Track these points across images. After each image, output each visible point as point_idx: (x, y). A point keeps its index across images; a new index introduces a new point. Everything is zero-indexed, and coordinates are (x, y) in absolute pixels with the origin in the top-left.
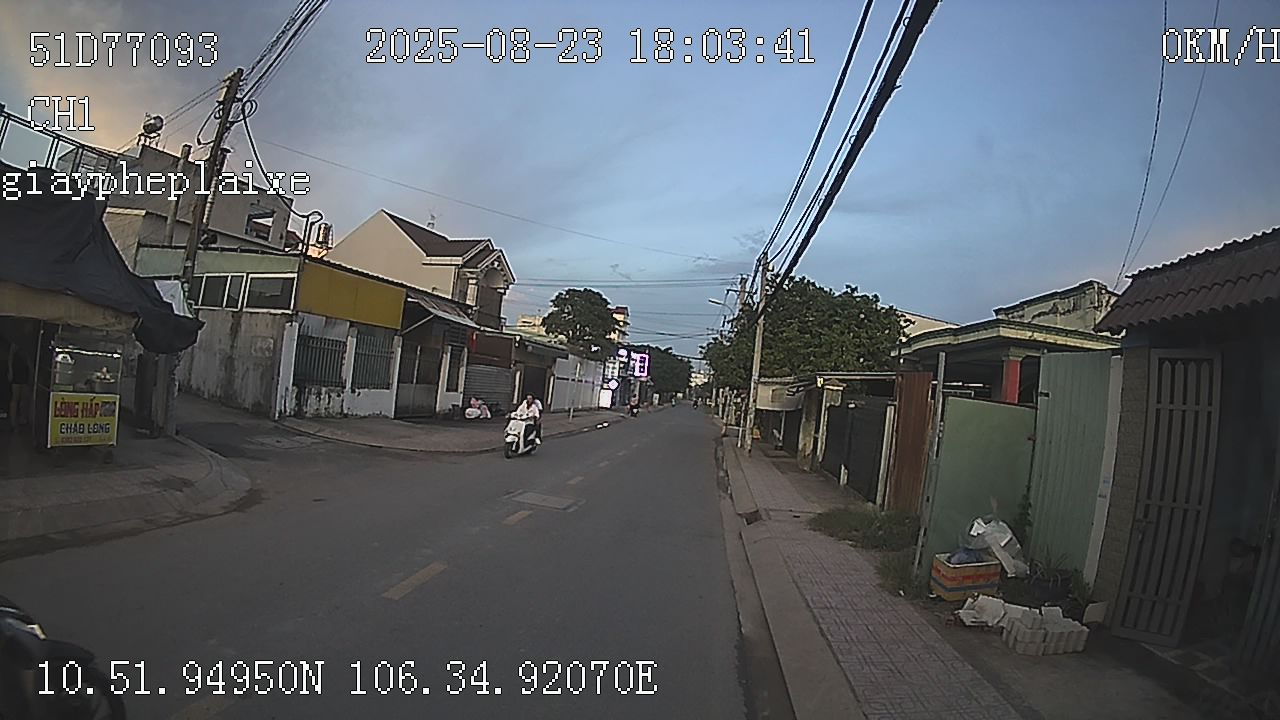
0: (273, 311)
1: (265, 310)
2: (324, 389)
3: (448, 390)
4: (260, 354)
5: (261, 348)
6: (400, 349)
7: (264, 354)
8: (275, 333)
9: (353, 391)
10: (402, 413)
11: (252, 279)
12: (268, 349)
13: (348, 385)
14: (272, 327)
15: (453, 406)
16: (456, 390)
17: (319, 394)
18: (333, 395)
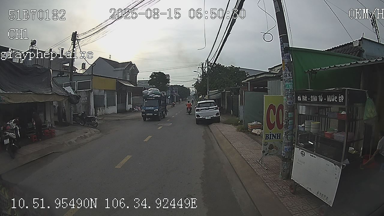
0: (86, 90)
1: (83, 90)
2: (101, 108)
3: (128, 104)
4: (84, 102)
5: (84, 100)
6: (116, 95)
7: (85, 101)
8: (87, 96)
9: (107, 108)
10: (118, 112)
11: (78, 83)
12: (86, 100)
13: (106, 106)
14: (86, 94)
15: (130, 108)
16: (130, 104)
17: (100, 109)
18: (103, 109)
